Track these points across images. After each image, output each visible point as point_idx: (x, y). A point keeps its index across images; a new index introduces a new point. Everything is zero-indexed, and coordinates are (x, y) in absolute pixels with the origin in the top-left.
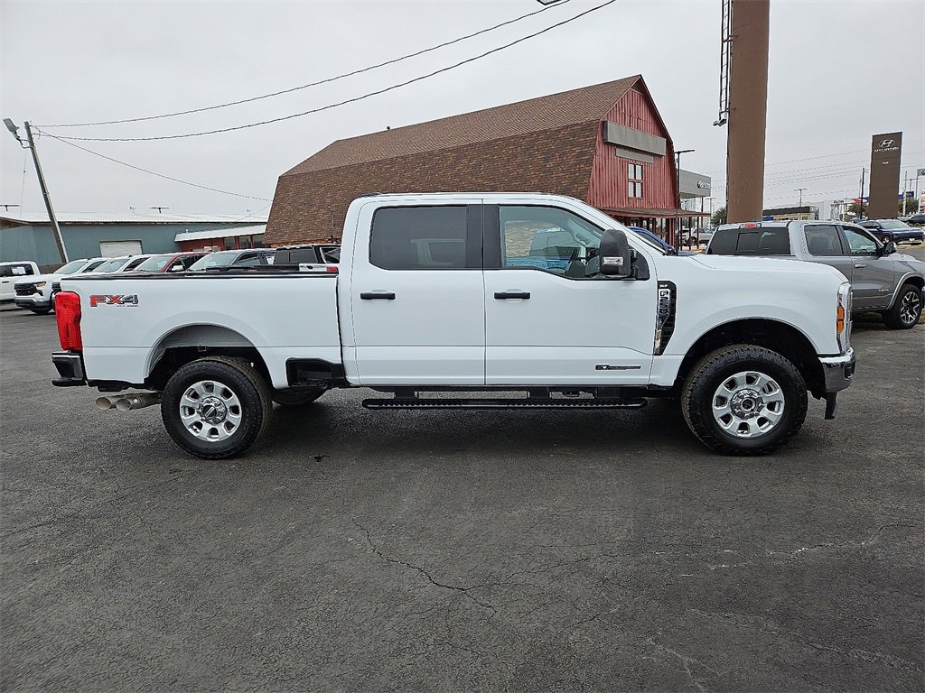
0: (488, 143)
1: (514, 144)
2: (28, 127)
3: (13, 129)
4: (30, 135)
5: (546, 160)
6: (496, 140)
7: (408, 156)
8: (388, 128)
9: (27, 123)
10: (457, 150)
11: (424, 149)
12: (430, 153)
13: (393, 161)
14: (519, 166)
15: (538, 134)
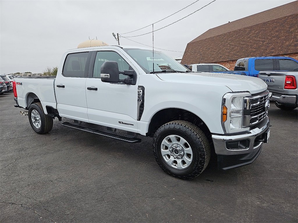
0: (264, 23)
1: (276, 23)
2: (118, 35)
3: (114, 36)
4: (118, 37)
5: (290, 28)
6: (268, 22)
7: (230, 32)
8: (229, 22)
9: (118, 34)
10: (251, 27)
11: (236, 29)
12: (240, 30)
13: (225, 34)
14: (277, 31)
15: (288, 17)
